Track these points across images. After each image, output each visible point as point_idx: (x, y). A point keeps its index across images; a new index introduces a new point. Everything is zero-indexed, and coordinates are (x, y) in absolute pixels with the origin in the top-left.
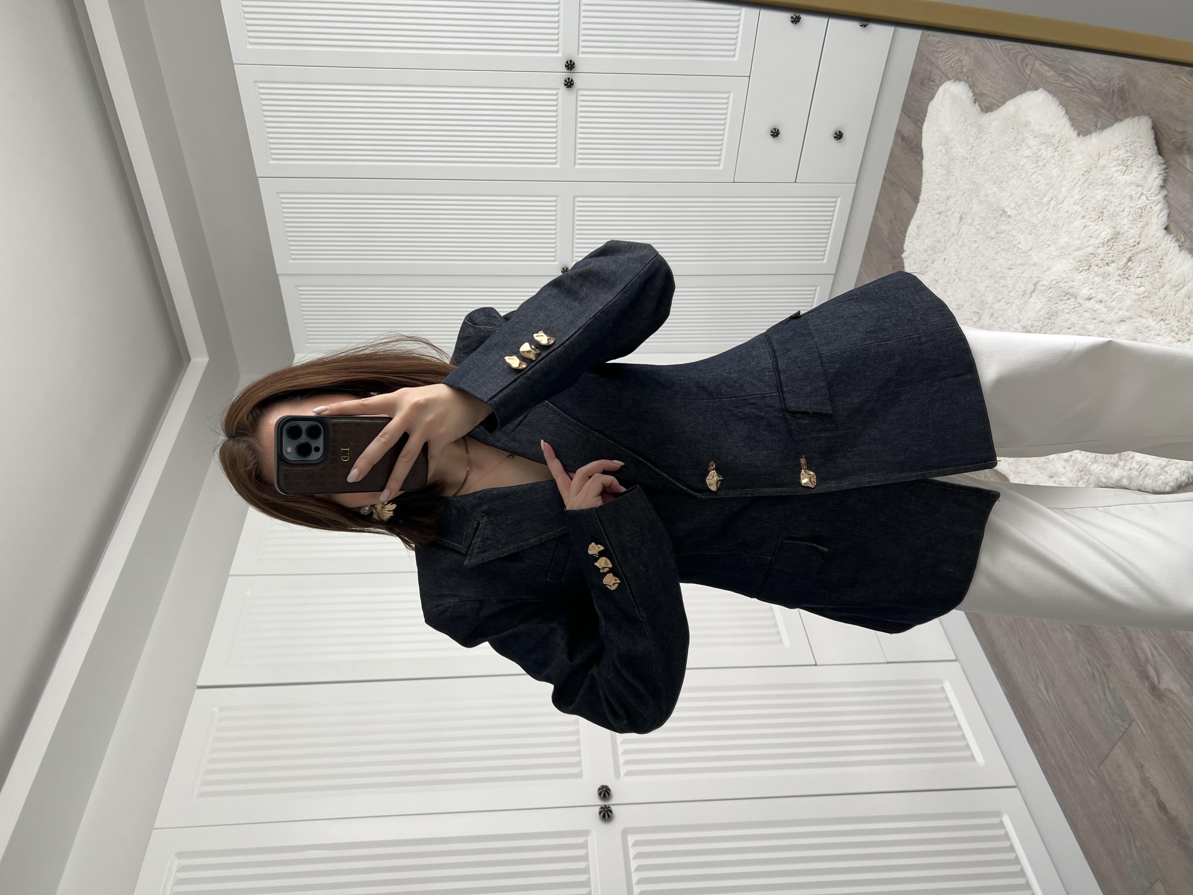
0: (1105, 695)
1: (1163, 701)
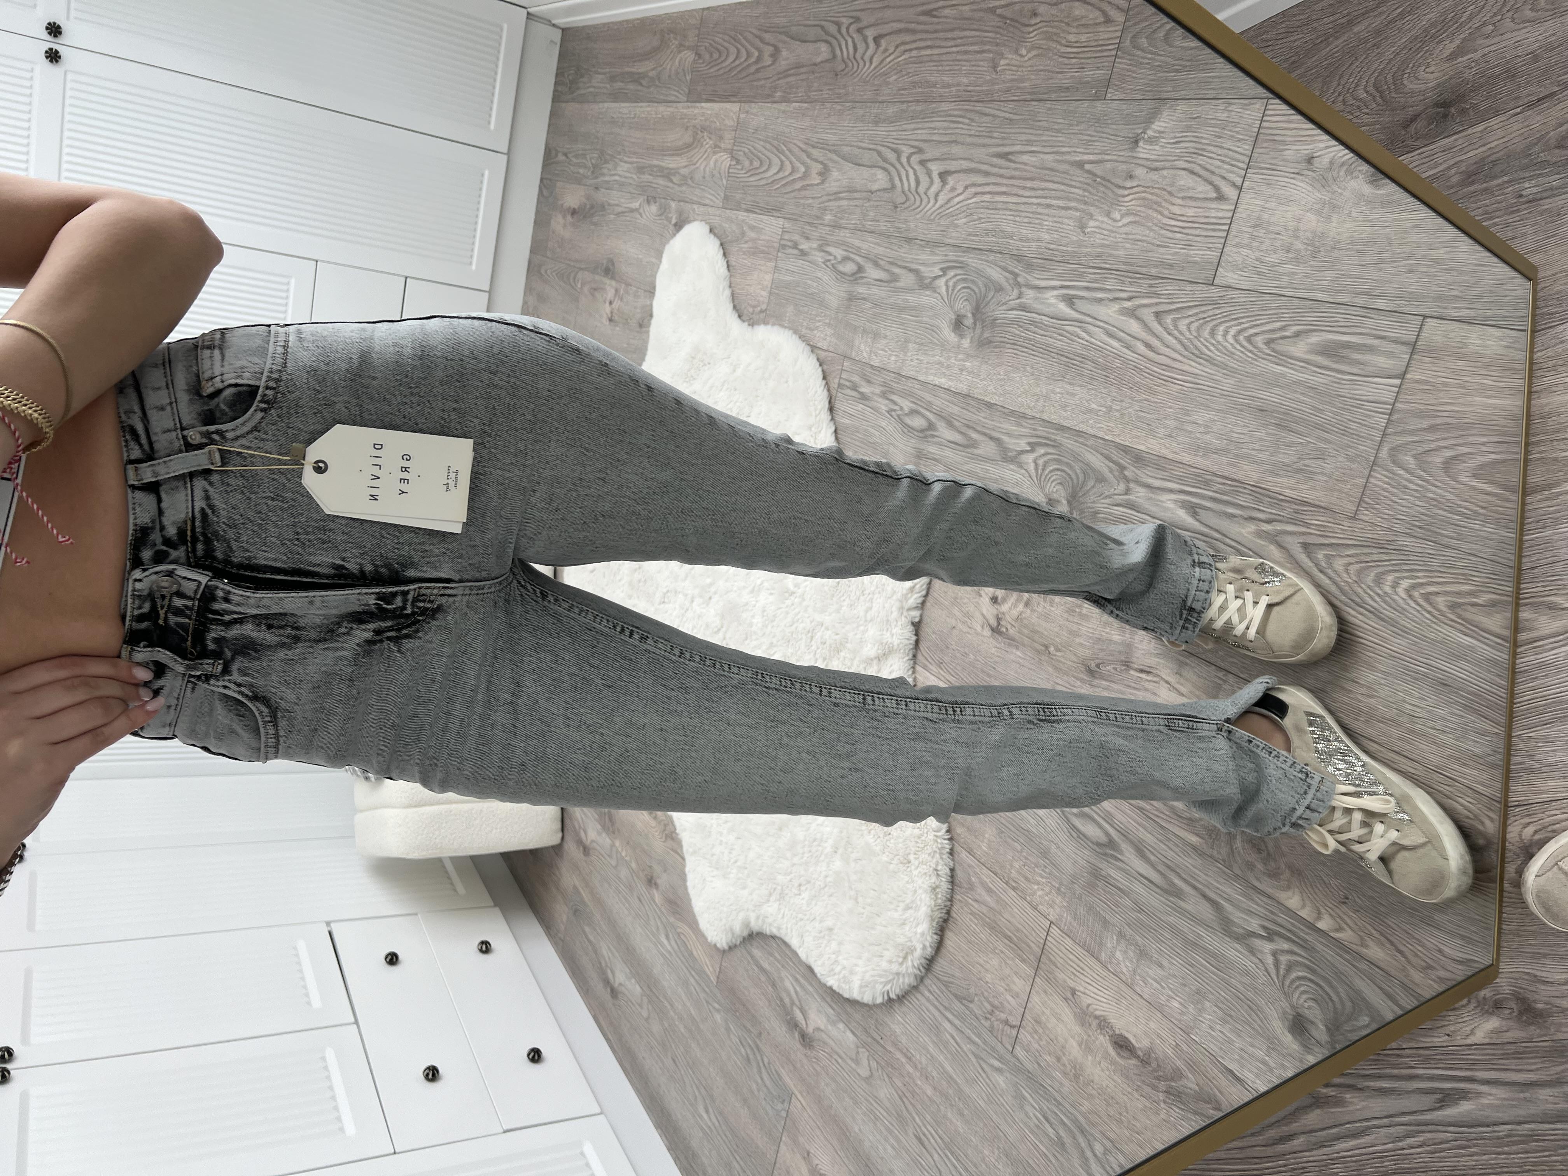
0: (762, 1079)
1: (813, 1048)
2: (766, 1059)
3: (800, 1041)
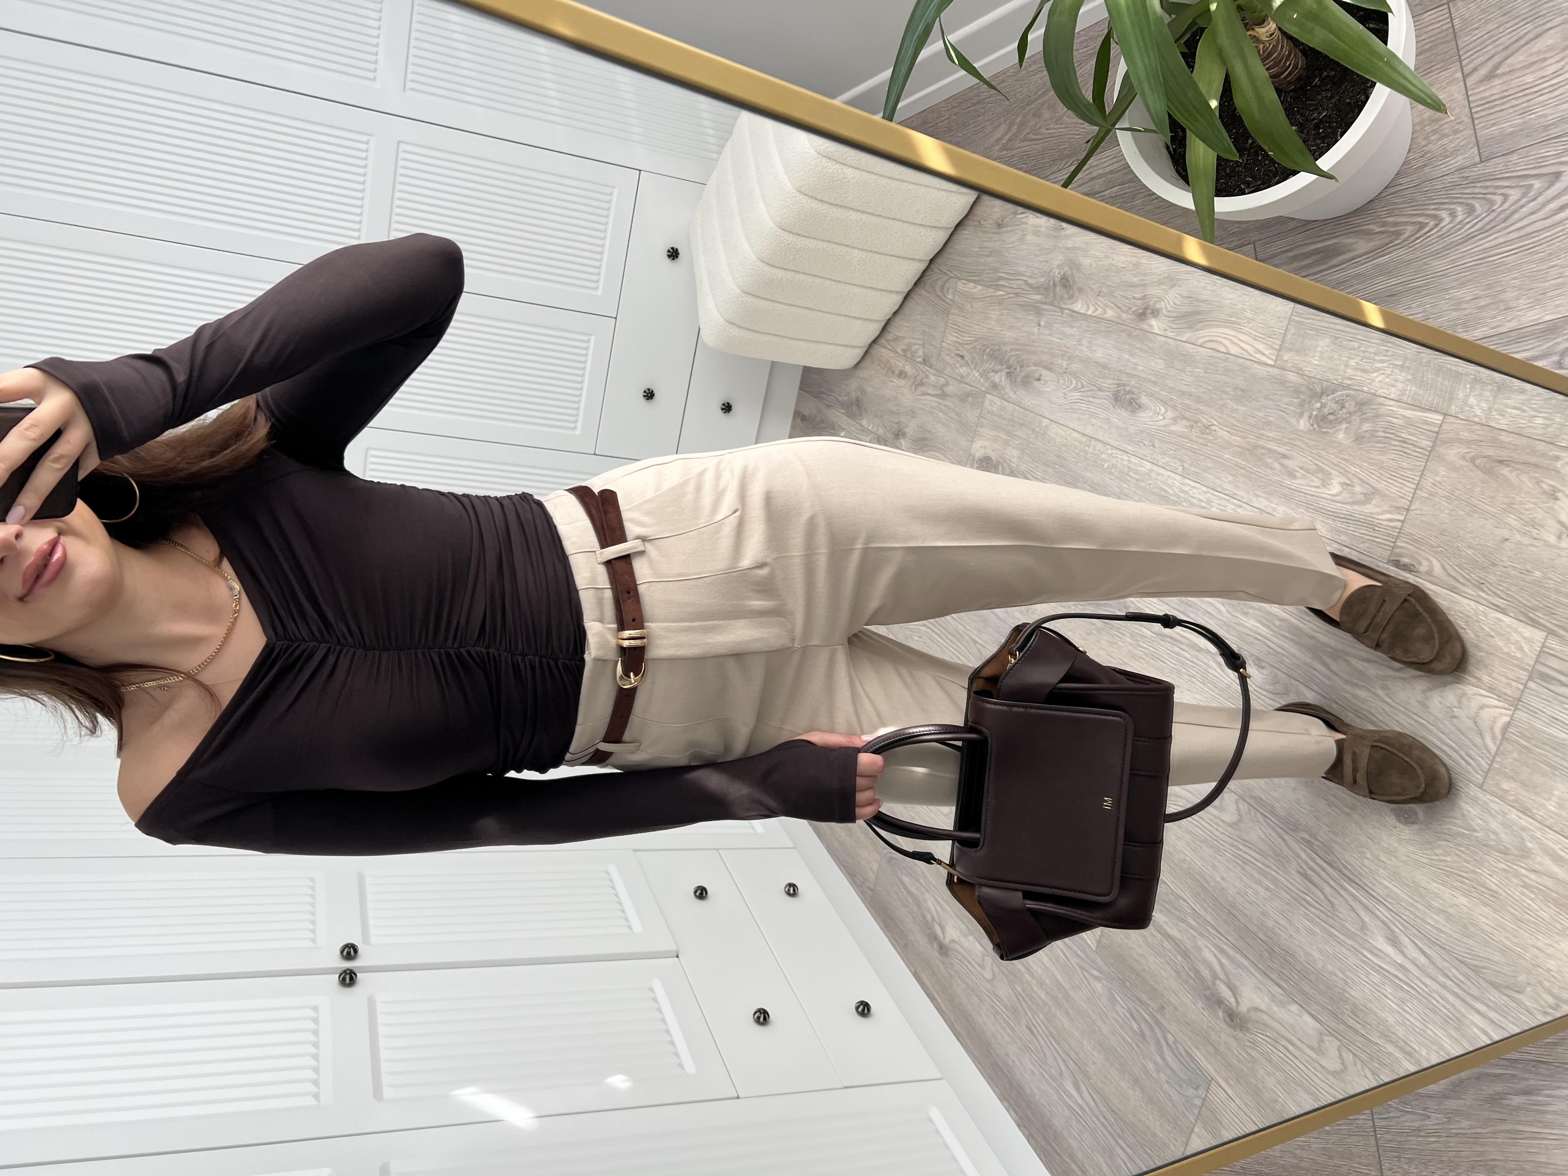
0: (1163, 1058)
1: (1248, 1030)
2: (1170, 1038)
3: (1225, 1021)
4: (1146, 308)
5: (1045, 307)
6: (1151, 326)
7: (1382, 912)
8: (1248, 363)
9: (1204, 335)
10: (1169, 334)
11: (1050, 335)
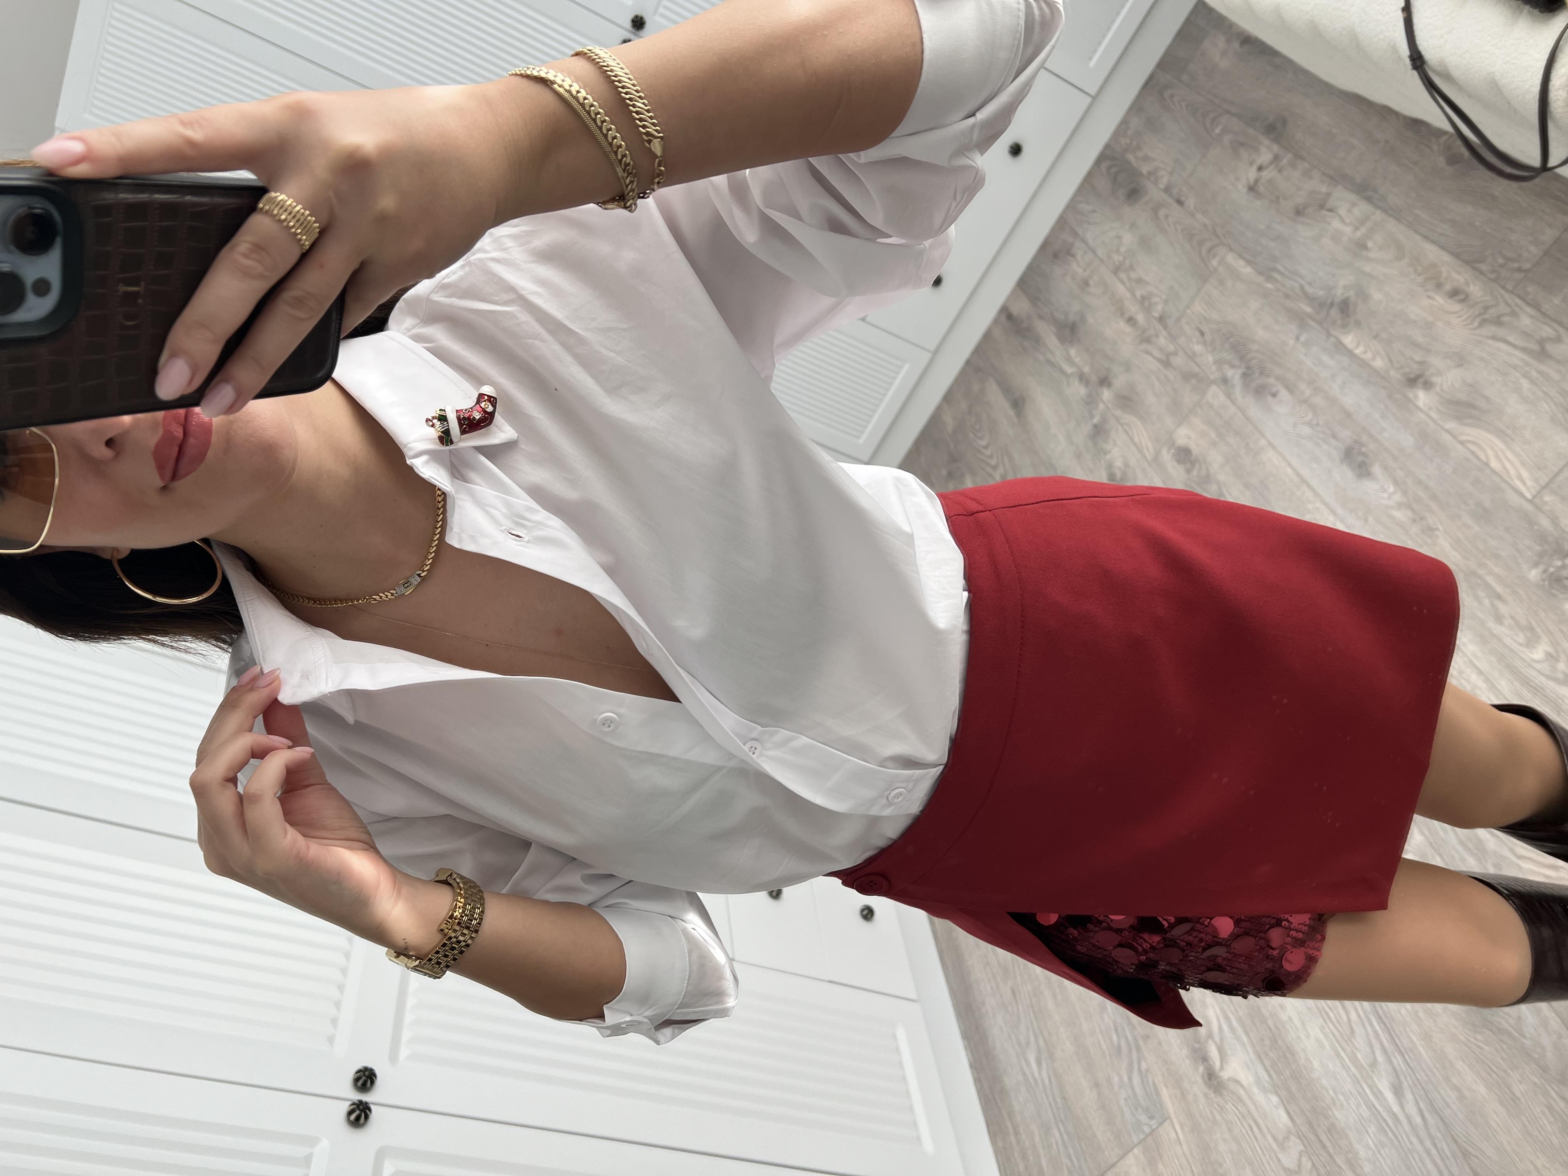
0: (1130, 1079)
1: (1221, 1095)
2: (1144, 1066)
3: (1203, 1077)
4: (1419, 376)
5: (1312, 323)
6: (1416, 397)
7: (1398, 1060)
8: (1503, 485)
9: (1471, 433)
10: (1433, 414)
11: (1306, 355)
